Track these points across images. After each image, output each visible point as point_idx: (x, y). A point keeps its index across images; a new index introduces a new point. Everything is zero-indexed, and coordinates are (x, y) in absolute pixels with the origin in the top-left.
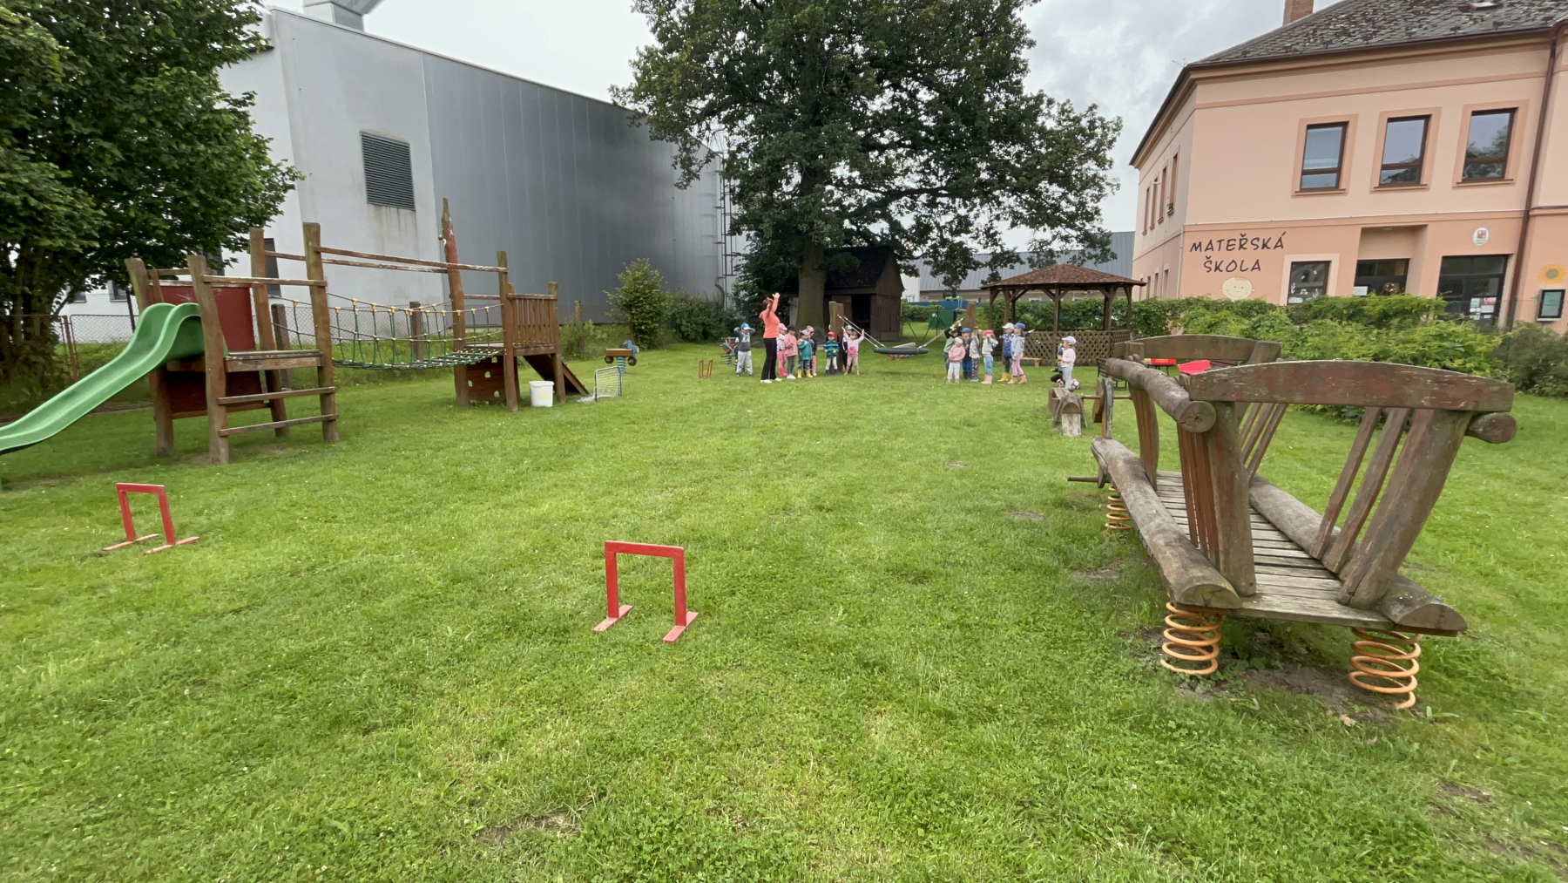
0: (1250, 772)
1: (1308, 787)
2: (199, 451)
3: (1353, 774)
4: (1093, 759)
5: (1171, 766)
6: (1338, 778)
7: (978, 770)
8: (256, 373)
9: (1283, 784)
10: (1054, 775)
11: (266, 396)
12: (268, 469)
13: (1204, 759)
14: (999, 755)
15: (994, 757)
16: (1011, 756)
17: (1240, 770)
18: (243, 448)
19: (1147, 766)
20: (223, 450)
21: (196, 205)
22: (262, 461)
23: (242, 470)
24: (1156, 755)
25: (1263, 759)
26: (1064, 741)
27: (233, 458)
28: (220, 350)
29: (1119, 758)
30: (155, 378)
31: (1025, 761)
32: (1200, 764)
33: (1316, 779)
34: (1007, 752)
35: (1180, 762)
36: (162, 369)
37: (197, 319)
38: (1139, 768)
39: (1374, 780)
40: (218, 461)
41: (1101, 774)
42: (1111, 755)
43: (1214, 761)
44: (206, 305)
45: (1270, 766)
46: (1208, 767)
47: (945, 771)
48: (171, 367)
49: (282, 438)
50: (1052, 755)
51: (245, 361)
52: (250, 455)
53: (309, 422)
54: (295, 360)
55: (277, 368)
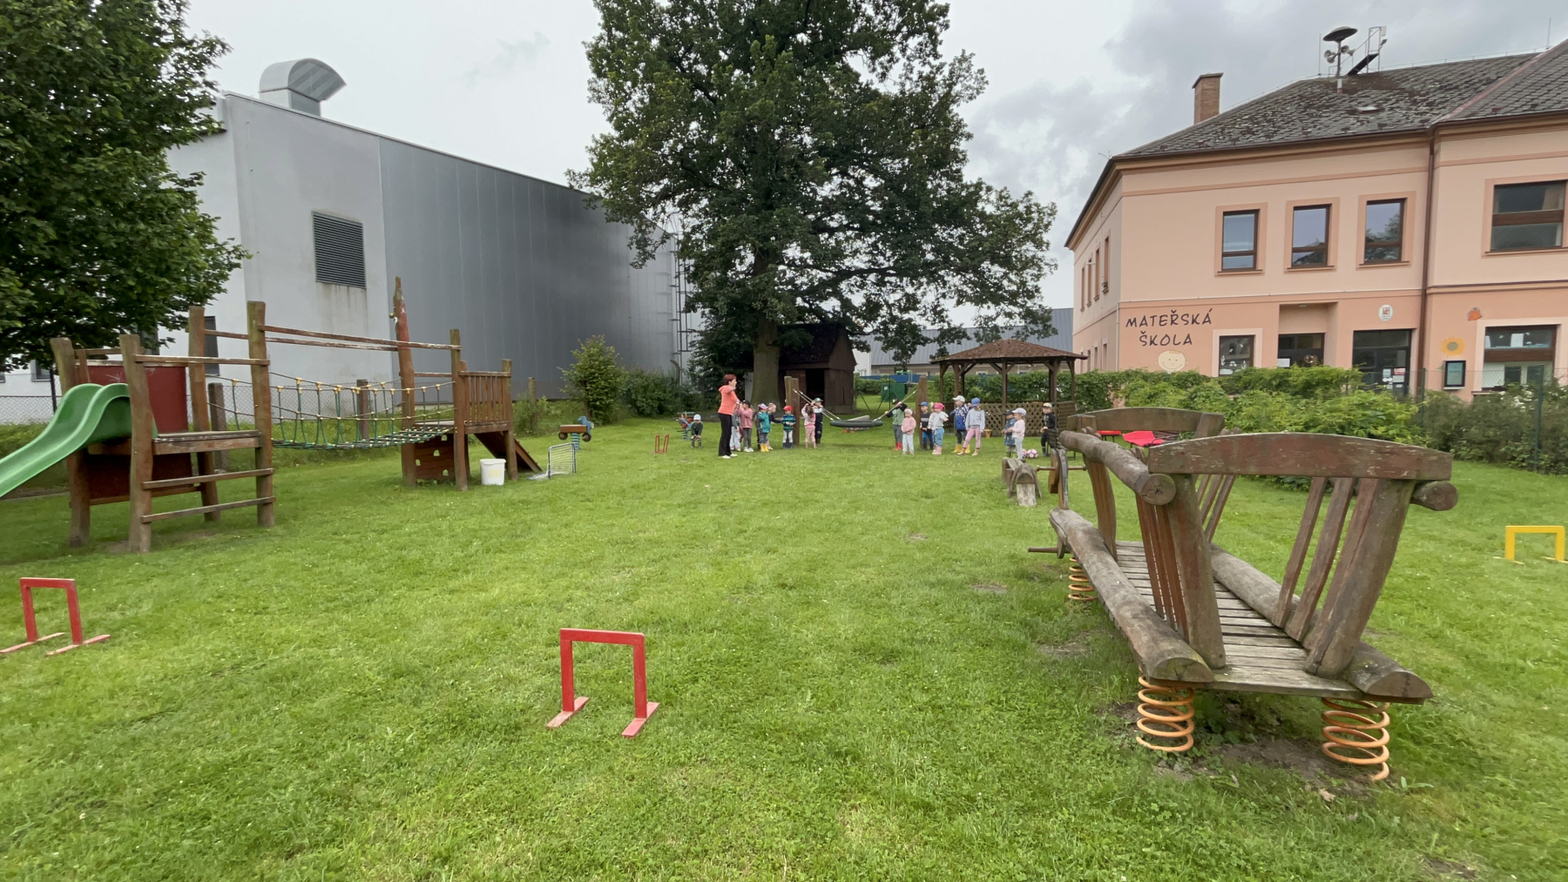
0: (1239, 856)
1: (1297, 871)
2: (118, 539)
3: (1340, 854)
4: (1078, 849)
5: (1158, 854)
6: (1326, 859)
7: (960, 867)
8: (188, 456)
9: (1273, 867)
10: (1040, 870)
11: (197, 479)
12: (194, 557)
13: (1191, 844)
14: (982, 849)
15: (977, 852)
16: (994, 850)
17: (1229, 855)
18: (167, 535)
19: (1134, 855)
20: (145, 538)
21: (131, 283)
22: (188, 548)
23: (165, 558)
24: (1142, 842)
25: (1250, 842)
26: (1048, 831)
27: (155, 546)
28: (149, 431)
29: (1105, 847)
30: (74, 460)
31: (1009, 855)
32: (1188, 850)
33: (1304, 862)
34: (990, 846)
35: (1167, 848)
36: (82, 452)
37: (126, 400)
38: (1126, 857)
39: (1360, 859)
40: (138, 549)
41: (1088, 866)
42: (1096, 843)
43: (1201, 846)
44: (137, 385)
45: (1258, 849)
46: (1195, 853)
47: (927, 870)
48: (91, 451)
49: (211, 523)
50: (1036, 846)
51: (177, 442)
52: (173, 543)
53: (242, 505)
54: (231, 441)
55: (214, 450)
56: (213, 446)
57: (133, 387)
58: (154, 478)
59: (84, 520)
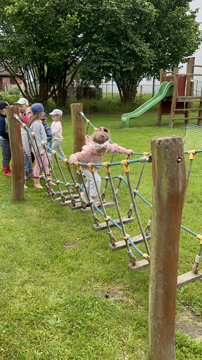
20: (172, 124)
22: (180, 129)
23: (176, 130)
27: (174, 127)
28: (177, 95)
30: (160, 103)
37: (173, 86)
40: (171, 127)
49: (186, 124)
51: (182, 99)
52: (177, 127)
53: (194, 119)
54: (195, 99)
55: (190, 101)
56: (189, 100)
57: (175, 83)
58: (176, 109)
59: (160, 119)
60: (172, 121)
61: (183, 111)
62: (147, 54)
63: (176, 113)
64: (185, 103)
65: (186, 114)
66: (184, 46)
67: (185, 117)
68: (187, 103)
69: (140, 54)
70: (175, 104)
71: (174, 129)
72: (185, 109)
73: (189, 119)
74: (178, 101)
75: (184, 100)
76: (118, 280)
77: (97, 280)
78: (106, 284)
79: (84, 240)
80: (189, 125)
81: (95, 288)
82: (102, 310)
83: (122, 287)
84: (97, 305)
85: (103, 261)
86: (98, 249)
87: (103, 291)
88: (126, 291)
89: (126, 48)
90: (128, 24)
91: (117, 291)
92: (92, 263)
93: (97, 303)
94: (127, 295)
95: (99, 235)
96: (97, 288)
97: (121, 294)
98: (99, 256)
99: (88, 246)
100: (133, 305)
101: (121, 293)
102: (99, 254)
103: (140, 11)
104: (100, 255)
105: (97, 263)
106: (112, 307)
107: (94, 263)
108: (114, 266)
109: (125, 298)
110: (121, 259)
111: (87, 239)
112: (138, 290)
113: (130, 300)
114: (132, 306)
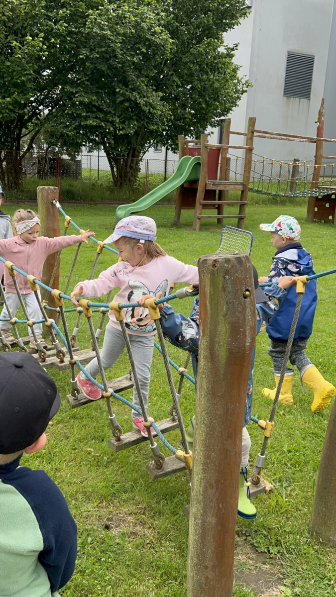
2: (188, 225)
12: (214, 235)
18: (205, 226)
22: (211, 232)
23: (204, 234)
27: (200, 230)
28: (205, 178)
30: (179, 188)
36: (182, 185)
37: (199, 164)
40: (195, 230)
49: (219, 225)
51: (214, 184)
52: (206, 229)
53: (232, 217)
54: (233, 186)
55: (225, 189)
56: (225, 187)
57: (203, 158)
58: (204, 200)
59: (178, 215)
60: (198, 220)
61: (215, 205)
62: (158, 110)
63: (205, 206)
64: (217, 192)
65: (219, 208)
66: (215, 100)
67: (218, 214)
68: (220, 191)
69: (146, 109)
70: (203, 192)
71: (201, 232)
72: (217, 202)
73: (224, 217)
74: (207, 189)
75: (217, 186)
76: (124, 497)
77: (88, 498)
78: (104, 504)
79: (61, 426)
80: (227, 227)
81: (85, 513)
82: (100, 554)
83: (133, 508)
84: (91, 544)
85: (98, 462)
86: (87, 441)
87: (99, 517)
88: (140, 516)
89: (124, 97)
90: (127, 60)
91: (124, 517)
92: (77, 467)
93: (90, 539)
94: (143, 523)
95: (88, 415)
96: (89, 512)
97: (132, 522)
98: (89, 453)
99: (69, 435)
100: (154, 541)
101: (131, 519)
102: (89, 449)
103: (147, 39)
104: (92, 452)
105: (86, 466)
106: (118, 546)
107: (81, 466)
108: (118, 471)
109: (139, 528)
110: (128, 457)
111: (67, 422)
112: (161, 513)
113: (148, 532)
114: (152, 542)
